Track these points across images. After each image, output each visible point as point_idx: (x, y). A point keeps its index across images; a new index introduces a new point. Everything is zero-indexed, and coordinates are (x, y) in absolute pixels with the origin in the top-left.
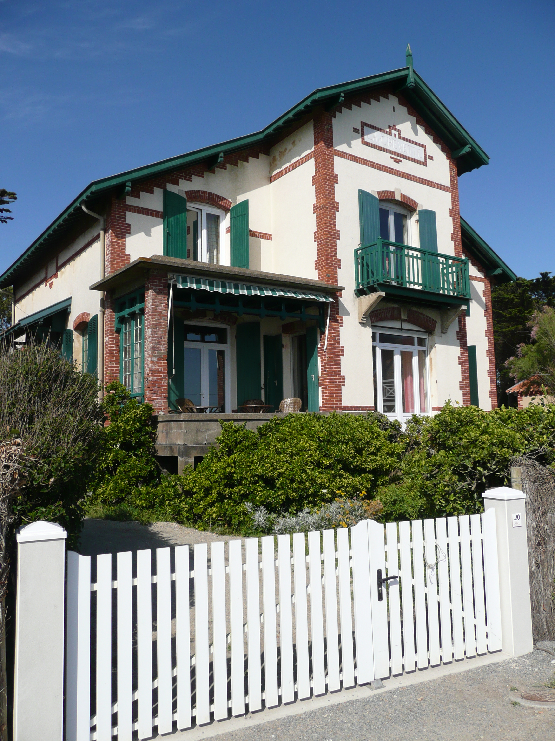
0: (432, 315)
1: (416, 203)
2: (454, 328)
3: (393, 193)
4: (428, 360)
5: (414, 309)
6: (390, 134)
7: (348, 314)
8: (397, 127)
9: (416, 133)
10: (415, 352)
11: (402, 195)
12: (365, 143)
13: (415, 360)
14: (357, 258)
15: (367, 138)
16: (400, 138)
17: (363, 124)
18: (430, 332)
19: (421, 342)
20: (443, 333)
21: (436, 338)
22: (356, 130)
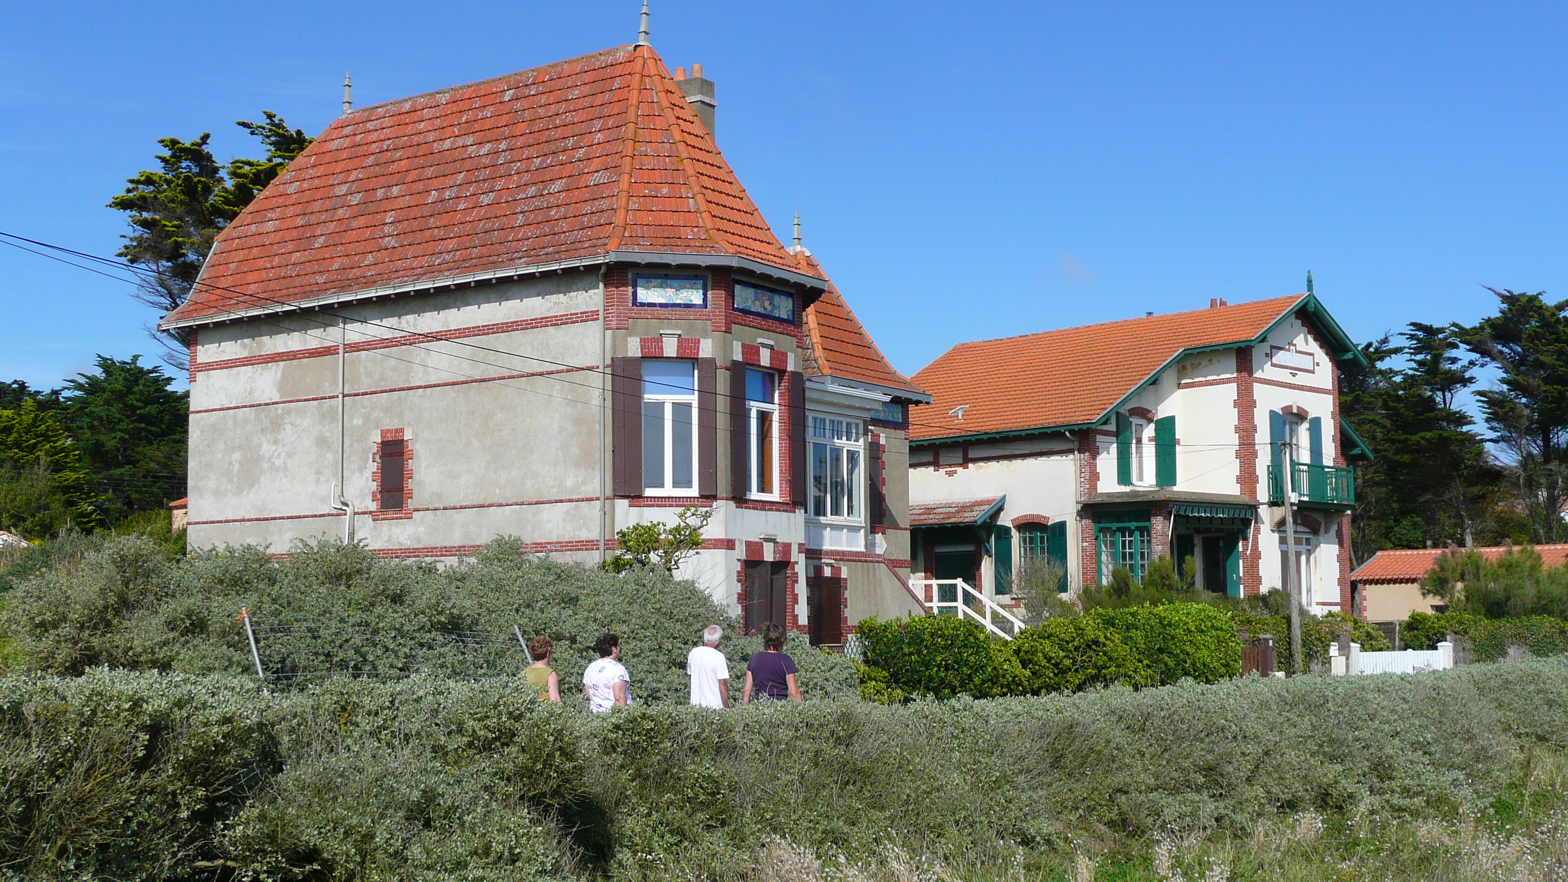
0: (1319, 517)
1: (1307, 412)
2: (1335, 528)
3: (1291, 406)
4: (1312, 558)
5: (1306, 513)
6: (1289, 350)
7: (1263, 523)
8: (1294, 342)
9: (1307, 343)
10: (1304, 551)
11: (1298, 407)
12: (1273, 365)
13: (1303, 558)
14: (1269, 473)
15: (1274, 360)
16: (1296, 352)
17: (1272, 347)
18: (1315, 531)
19: (1308, 541)
20: (1326, 533)
21: (1321, 538)
22: (1267, 355)
